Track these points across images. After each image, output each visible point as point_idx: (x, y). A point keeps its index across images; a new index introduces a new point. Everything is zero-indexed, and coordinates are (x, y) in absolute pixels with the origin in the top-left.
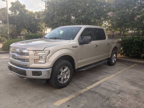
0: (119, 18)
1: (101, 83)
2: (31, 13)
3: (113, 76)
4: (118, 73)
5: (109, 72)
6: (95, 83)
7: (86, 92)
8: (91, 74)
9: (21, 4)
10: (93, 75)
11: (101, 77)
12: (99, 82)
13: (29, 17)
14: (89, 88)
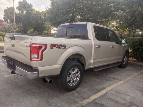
0: (129, 17)
1: (107, 92)
2: (38, 12)
3: (121, 82)
4: (127, 79)
5: (117, 77)
6: (100, 91)
7: (89, 103)
8: (96, 80)
9: (28, 4)
10: (98, 80)
11: (107, 83)
12: (105, 90)
13: (35, 16)
14: (93, 98)
